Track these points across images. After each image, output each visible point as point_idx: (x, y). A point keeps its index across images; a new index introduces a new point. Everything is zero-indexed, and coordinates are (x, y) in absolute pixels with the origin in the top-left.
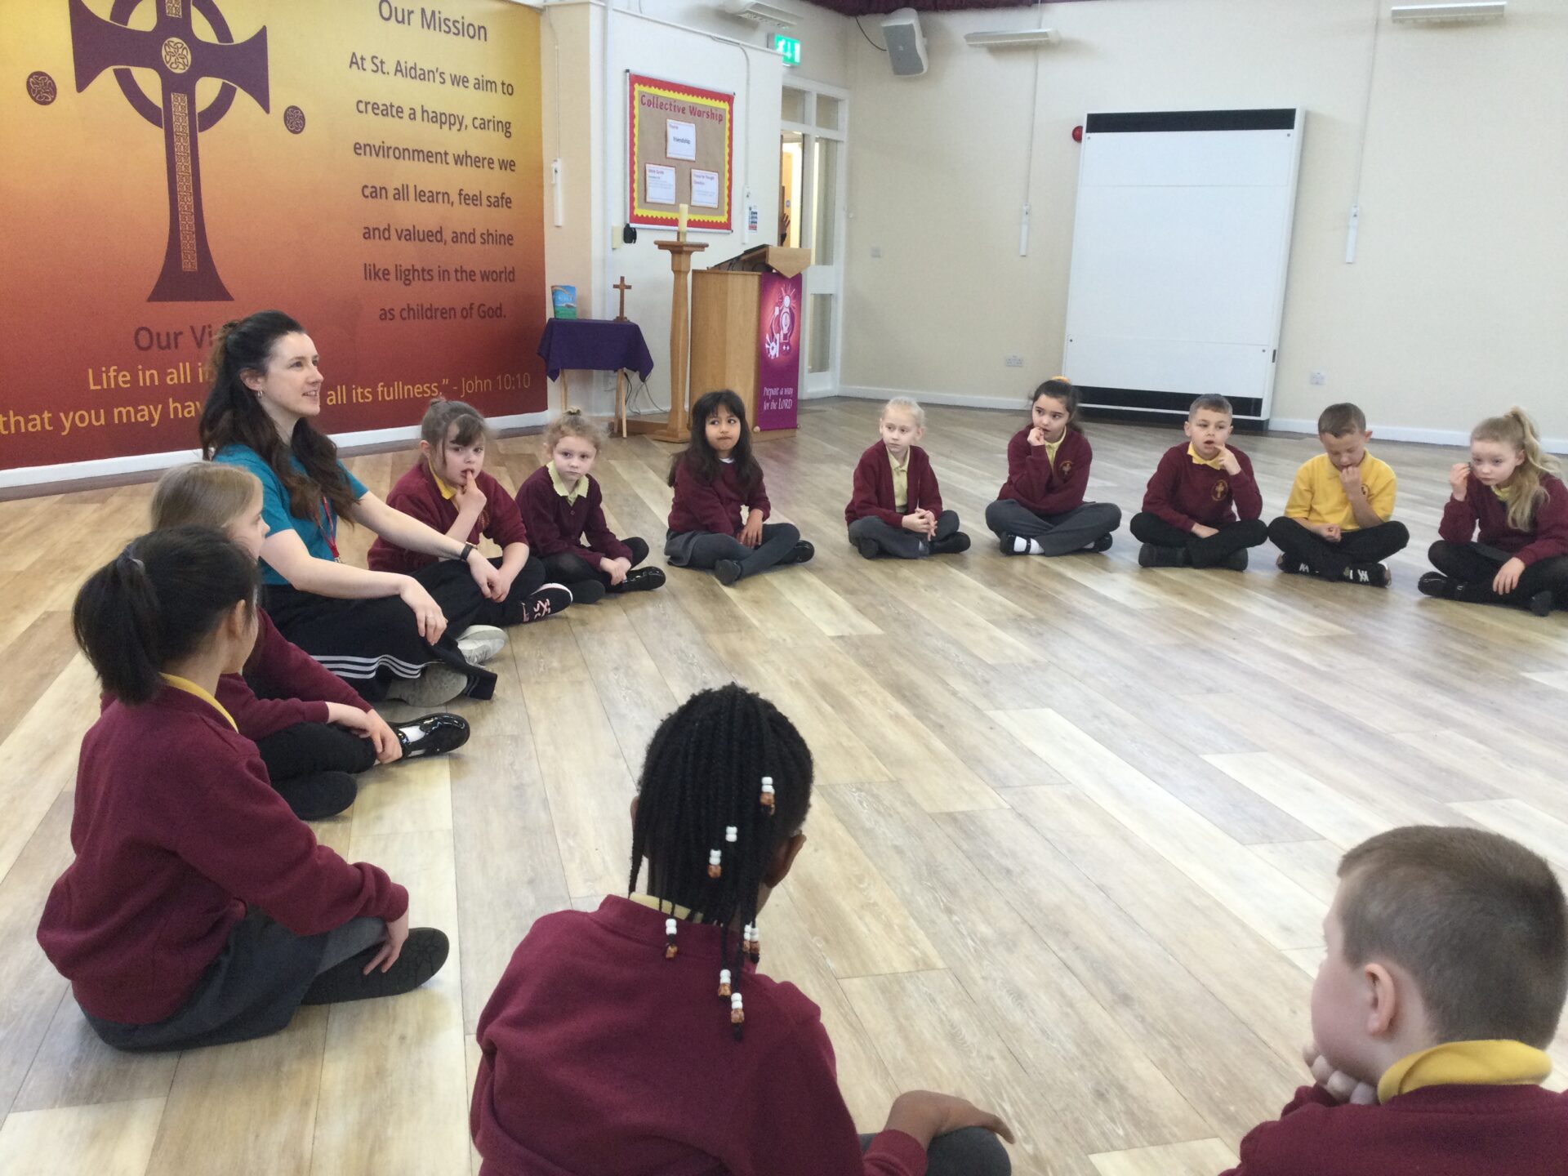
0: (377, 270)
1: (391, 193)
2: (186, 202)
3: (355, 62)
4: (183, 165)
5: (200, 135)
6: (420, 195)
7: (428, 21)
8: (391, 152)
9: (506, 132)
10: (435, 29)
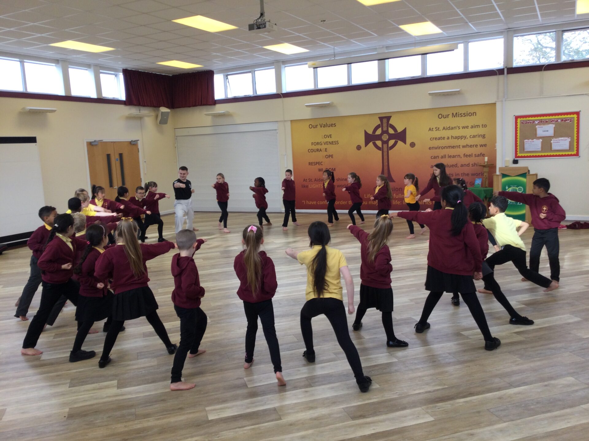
1: (440, 157)
2: (386, 164)
3: (430, 129)
4: (385, 157)
5: (389, 151)
6: (450, 157)
7: (455, 115)
8: (440, 148)
9: (483, 137)
10: (457, 117)
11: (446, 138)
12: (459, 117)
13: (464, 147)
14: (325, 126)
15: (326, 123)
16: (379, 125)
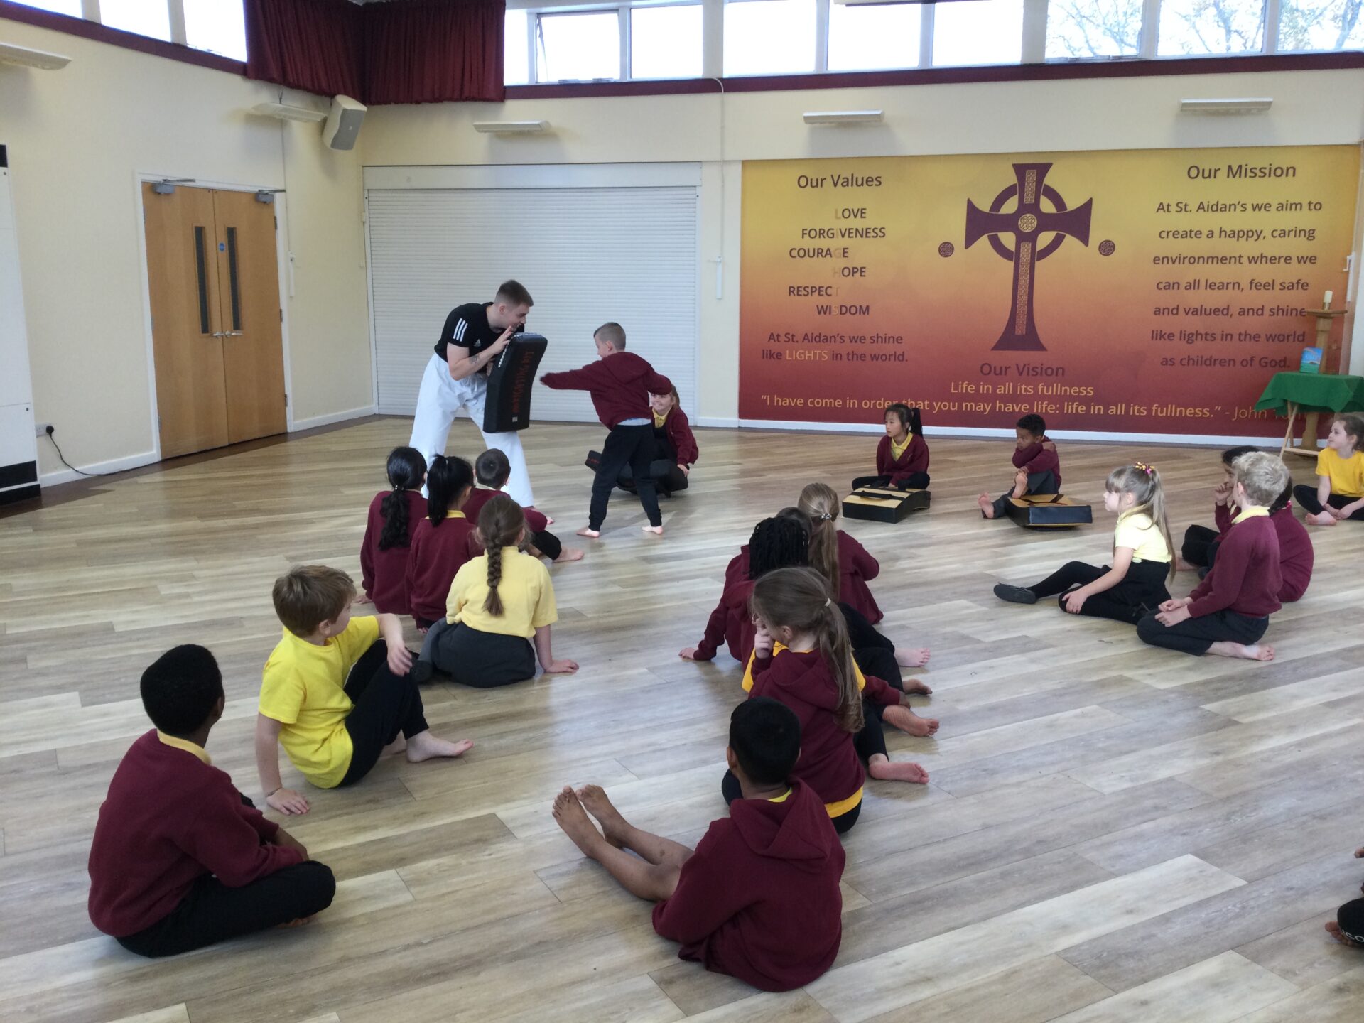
0: (1163, 334)
1: (1183, 286)
2: (1023, 298)
3: (1161, 208)
4: (1024, 279)
5: (1038, 264)
6: (1211, 286)
7: (1235, 172)
8: (1187, 260)
9: (1309, 236)
10: (1240, 176)
11: (1205, 233)
12: (1245, 176)
13: (1252, 260)
14: (848, 181)
15: (852, 175)
16: (1014, 186)
